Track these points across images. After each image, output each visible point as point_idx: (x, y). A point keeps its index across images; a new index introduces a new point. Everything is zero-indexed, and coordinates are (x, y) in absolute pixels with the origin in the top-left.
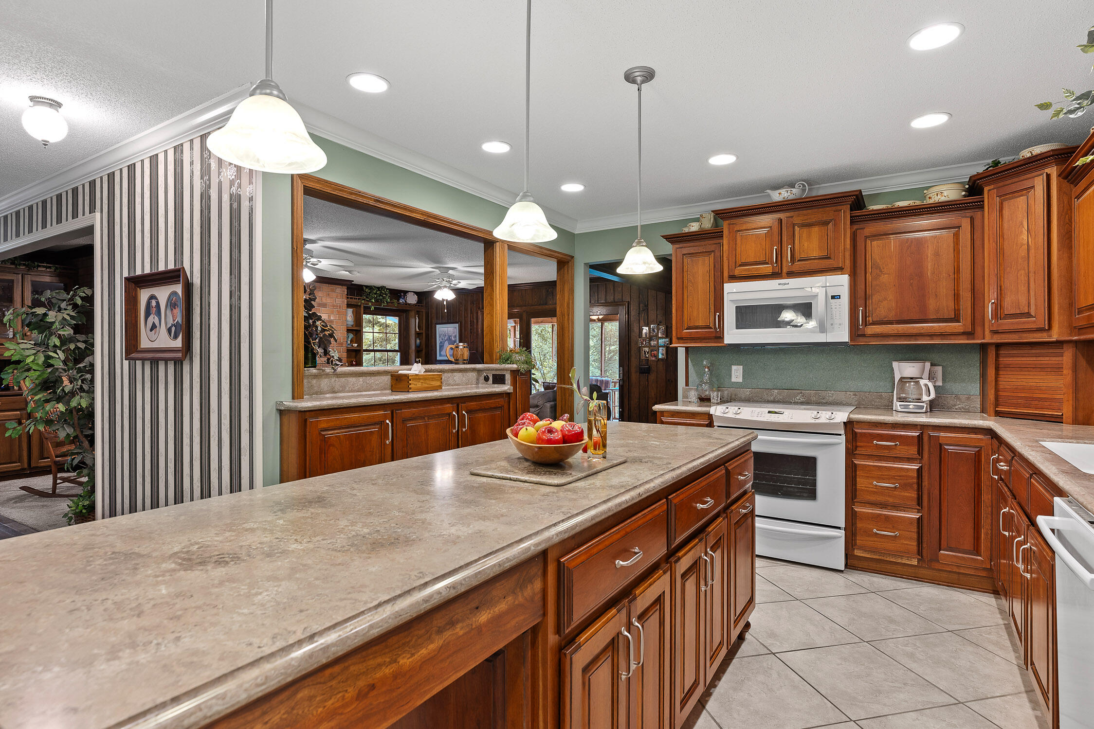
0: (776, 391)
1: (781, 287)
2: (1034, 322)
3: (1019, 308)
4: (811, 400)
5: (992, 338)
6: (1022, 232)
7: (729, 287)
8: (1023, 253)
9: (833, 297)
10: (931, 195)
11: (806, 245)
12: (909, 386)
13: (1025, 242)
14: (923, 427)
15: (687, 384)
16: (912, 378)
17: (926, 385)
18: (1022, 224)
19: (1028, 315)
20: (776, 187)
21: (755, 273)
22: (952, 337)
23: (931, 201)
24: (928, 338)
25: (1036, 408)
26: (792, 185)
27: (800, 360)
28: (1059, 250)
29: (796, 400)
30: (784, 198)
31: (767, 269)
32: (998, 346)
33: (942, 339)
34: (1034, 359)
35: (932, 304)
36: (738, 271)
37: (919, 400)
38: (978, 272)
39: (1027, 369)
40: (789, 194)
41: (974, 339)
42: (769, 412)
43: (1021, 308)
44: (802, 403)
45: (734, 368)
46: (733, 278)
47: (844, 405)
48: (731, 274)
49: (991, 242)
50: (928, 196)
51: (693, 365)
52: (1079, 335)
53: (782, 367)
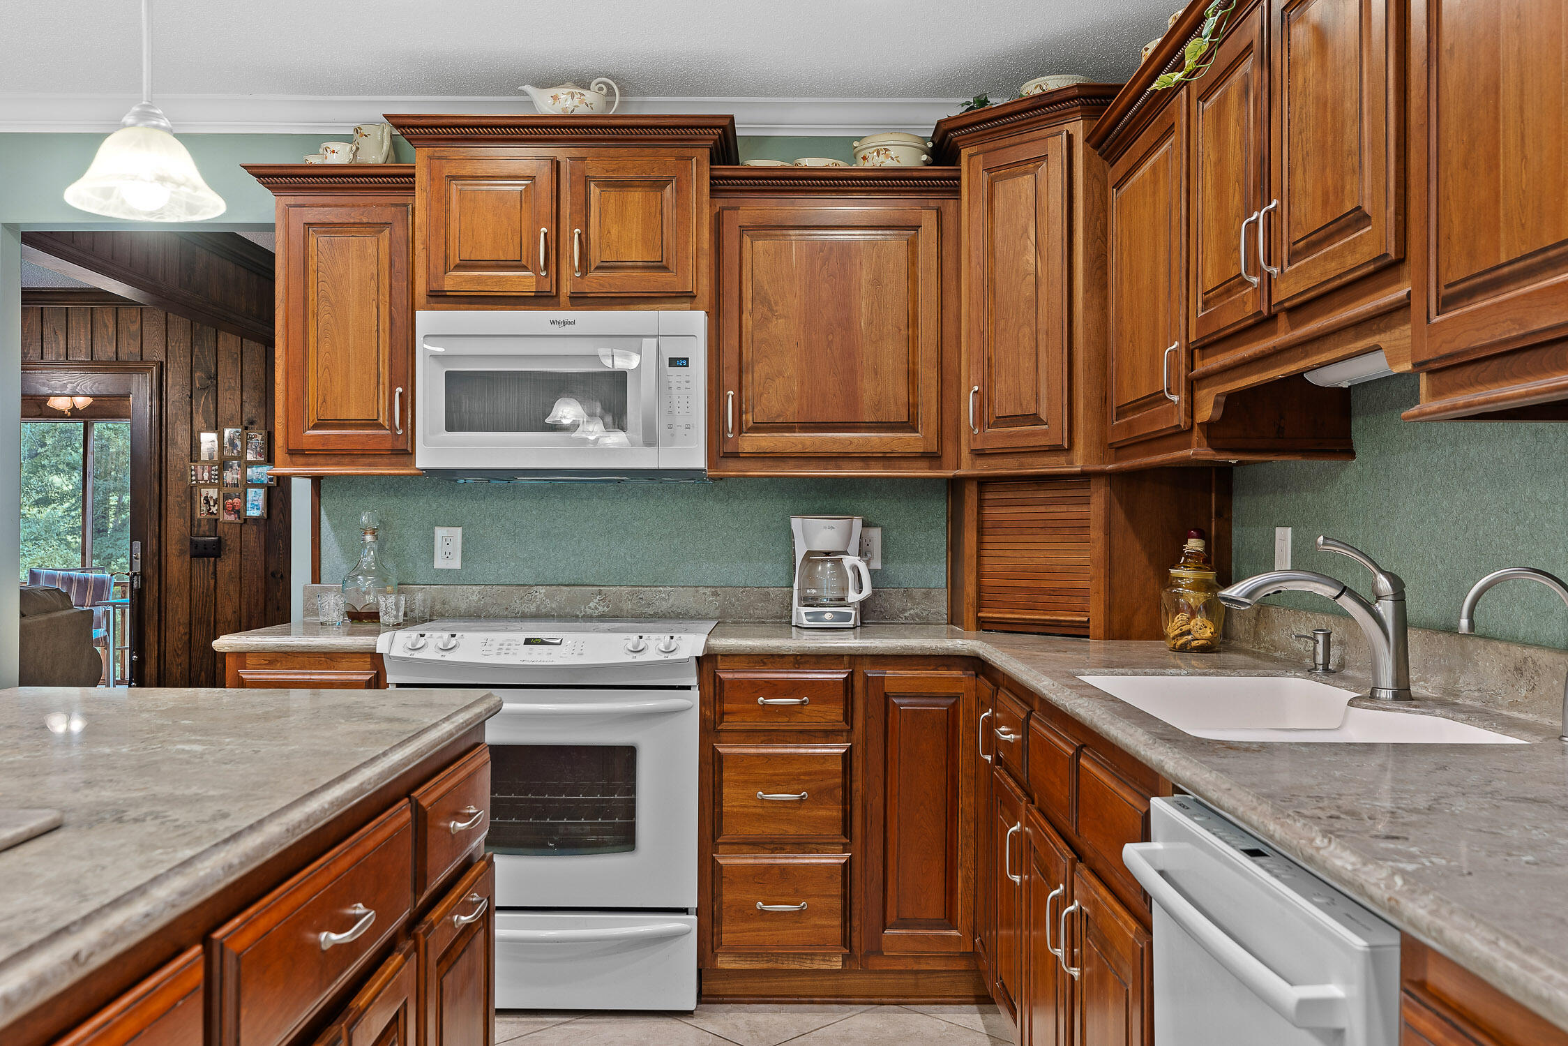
0: (542, 590)
1: (556, 330)
2: (1046, 433)
3: (1021, 405)
4: (622, 610)
5: (973, 466)
6: (1026, 248)
7: (426, 320)
8: (1028, 291)
9: (673, 362)
10: (866, 153)
11: (614, 231)
12: (824, 569)
13: (1032, 269)
14: (853, 659)
15: (316, 577)
16: (827, 554)
17: (855, 569)
18: (1026, 231)
19: (1035, 419)
20: (547, 82)
21: (496, 289)
22: (904, 464)
23: (868, 165)
24: (859, 464)
25: (1046, 610)
26: (583, 83)
27: (598, 513)
28: (1086, 291)
29: (589, 612)
30: (563, 109)
31: (523, 281)
32: (983, 482)
33: (885, 468)
34: (1042, 509)
35: (868, 389)
36: (453, 282)
37: (841, 602)
38: (949, 329)
39: (1030, 531)
40: (576, 101)
41: (940, 468)
42: (528, 642)
43: (1024, 403)
44: (602, 618)
45: (440, 532)
46: (440, 298)
47: (692, 618)
48: (435, 287)
49: (973, 264)
50: (862, 154)
51: (334, 527)
52: (1116, 460)
53: (557, 531)
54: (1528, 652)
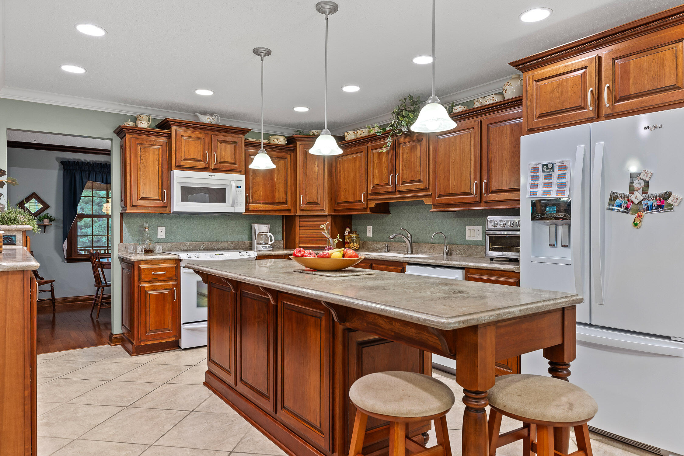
0: (188, 243)
1: (210, 177)
2: (320, 206)
3: (314, 200)
4: (209, 248)
5: (299, 213)
6: (314, 167)
8: (315, 176)
9: (237, 187)
10: (274, 140)
11: (224, 154)
12: (263, 236)
13: (316, 171)
15: (122, 241)
16: (263, 233)
17: (270, 236)
18: (315, 163)
19: (317, 203)
20: (204, 114)
21: (194, 166)
22: (284, 212)
23: (274, 143)
24: (274, 212)
25: (316, 244)
26: (211, 114)
27: (202, 223)
28: (328, 177)
29: (201, 249)
30: (210, 122)
31: (202, 165)
32: (300, 216)
33: (279, 213)
34: (315, 222)
35: (277, 195)
36: (183, 163)
37: (267, 244)
39: (312, 227)
40: (213, 120)
41: (290, 213)
42: (216, 255)
44: (204, 250)
45: (159, 228)
46: (179, 167)
47: (226, 249)
48: (178, 164)
49: (301, 168)
50: (273, 140)
51: (127, 227)
52: (334, 213)
53: (191, 228)
54: (432, 245)
